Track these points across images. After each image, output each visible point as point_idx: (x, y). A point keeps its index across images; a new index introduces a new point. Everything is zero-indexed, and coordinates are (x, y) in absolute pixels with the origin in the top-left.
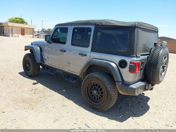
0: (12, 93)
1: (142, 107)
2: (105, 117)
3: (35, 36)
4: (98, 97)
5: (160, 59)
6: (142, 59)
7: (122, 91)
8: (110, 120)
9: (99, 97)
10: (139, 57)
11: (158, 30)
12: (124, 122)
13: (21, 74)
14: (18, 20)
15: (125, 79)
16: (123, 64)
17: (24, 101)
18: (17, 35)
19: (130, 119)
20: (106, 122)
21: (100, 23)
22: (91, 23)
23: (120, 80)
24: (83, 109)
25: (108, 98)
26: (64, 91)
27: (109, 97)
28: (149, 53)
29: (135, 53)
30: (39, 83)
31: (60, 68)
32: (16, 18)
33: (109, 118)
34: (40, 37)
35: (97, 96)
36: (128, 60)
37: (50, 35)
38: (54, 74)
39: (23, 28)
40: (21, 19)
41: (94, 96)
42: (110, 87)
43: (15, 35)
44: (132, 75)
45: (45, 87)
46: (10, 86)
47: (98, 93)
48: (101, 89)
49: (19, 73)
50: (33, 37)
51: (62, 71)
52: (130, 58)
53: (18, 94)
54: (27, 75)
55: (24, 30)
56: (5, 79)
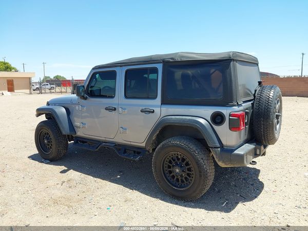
0: (30, 191)
1: (252, 185)
2: (200, 208)
3: (34, 90)
4: (183, 178)
5: (273, 105)
6: (245, 107)
7: (223, 162)
8: (210, 212)
9: (186, 178)
10: (241, 105)
11: (257, 61)
12: (233, 212)
13: (33, 157)
15: (224, 142)
16: (218, 119)
17: (56, 202)
18: (1, 92)
19: (240, 205)
20: (203, 216)
21: (172, 59)
22: (156, 59)
23: (218, 145)
24: (161, 201)
25: (201, 176)
26: (119, 177)
27: (202, 174)
28: (252, 98)
29: (235, 100)
30: (72, 170)
31: (107, 139)
33: (206, 210)
34: (43, 91)
35: (182, 176)
36: (226, 111)
37: (83, 86)
38: (97, 150)
39: (10, 79)
40: (5, 63)
41: (176, 177)
42: (202, 159)
44: (235, 134)
45: (83, 175)
46: (21, 180)
47: (183, 171)
48: (187, 164)
49: (28, 157)
50: (31, 94)
51: (112, 143)
52: (228, 108)
53: (41, 191)
54: (46, 159)
55: (13, 83)
56: (8, 171)
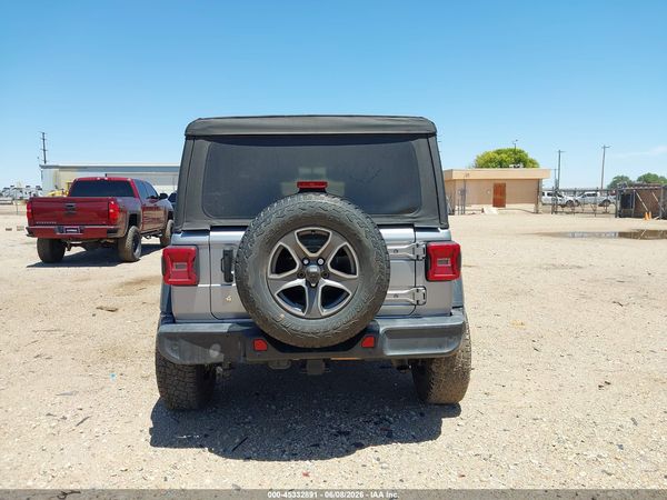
14: (504, 156)
18: (479, 207)
32: (499, 152)
39: (500, 182)
40: (515, 152)
43: (474, 207)
50: (537, 212)
55: (504, 190)
